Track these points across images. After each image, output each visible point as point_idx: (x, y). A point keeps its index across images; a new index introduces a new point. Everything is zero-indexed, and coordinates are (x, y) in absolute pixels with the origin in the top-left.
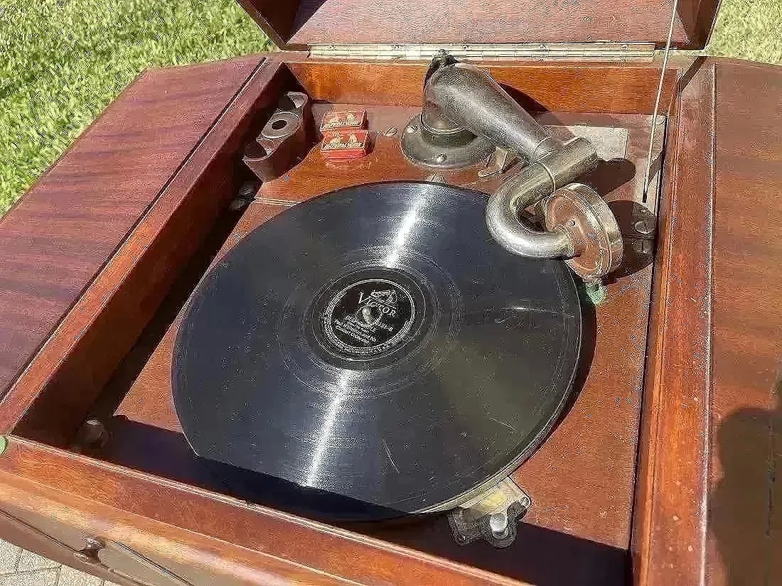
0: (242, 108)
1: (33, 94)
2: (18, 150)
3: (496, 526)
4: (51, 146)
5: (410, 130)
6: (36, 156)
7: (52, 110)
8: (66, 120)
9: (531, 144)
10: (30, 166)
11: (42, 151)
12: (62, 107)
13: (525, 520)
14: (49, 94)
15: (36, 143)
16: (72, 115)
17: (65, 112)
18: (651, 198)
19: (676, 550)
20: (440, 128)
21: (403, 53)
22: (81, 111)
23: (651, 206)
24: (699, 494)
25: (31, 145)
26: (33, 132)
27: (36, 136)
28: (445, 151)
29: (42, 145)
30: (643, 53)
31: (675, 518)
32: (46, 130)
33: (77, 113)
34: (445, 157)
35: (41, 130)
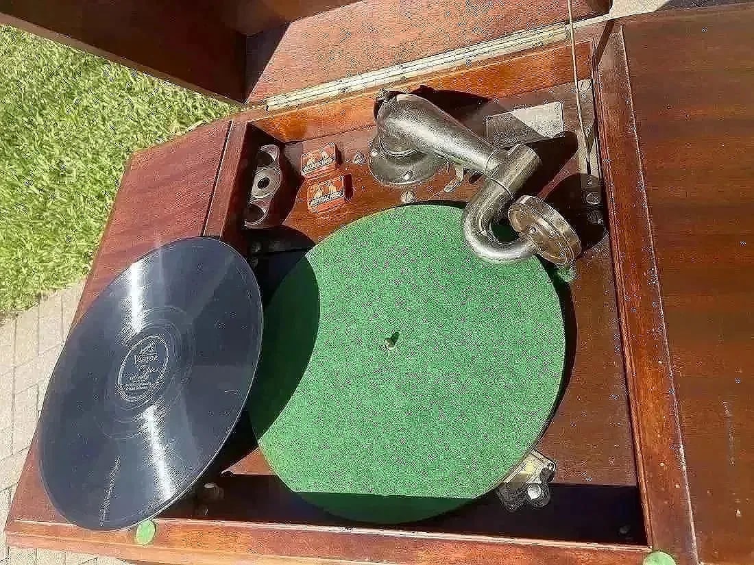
0: (229, 178)
1: (19, 152)
2: (27, 210)
3: (533, 495)
4: (54, 198)
5: (374, 154)
6: (45, 211)
7: (41, 162)
8: (58, 169)
9: (481, 160)
10: (44, 222)
11: (49, 205)
12: (50, 158)
13: (554, 481)
14: (33, 147)
15: (41, 199)
16: (61, 162)
17: (53, 161)
18: (594, 165)
19: (667, 490)
20: (400, 152)
21: (348, 85)
22: (67, 155)
23: (595, 172)
24: (676, 440)
25: (37, 203)
26: (33, 189)
27: (37, 192)
28: (410, 168)
29: (46, 199)
30: (558, 31)
31: (662, 464)
32: (45, 184)
33: (65, 159)
34: (411, 174)
35: (39, 185)
